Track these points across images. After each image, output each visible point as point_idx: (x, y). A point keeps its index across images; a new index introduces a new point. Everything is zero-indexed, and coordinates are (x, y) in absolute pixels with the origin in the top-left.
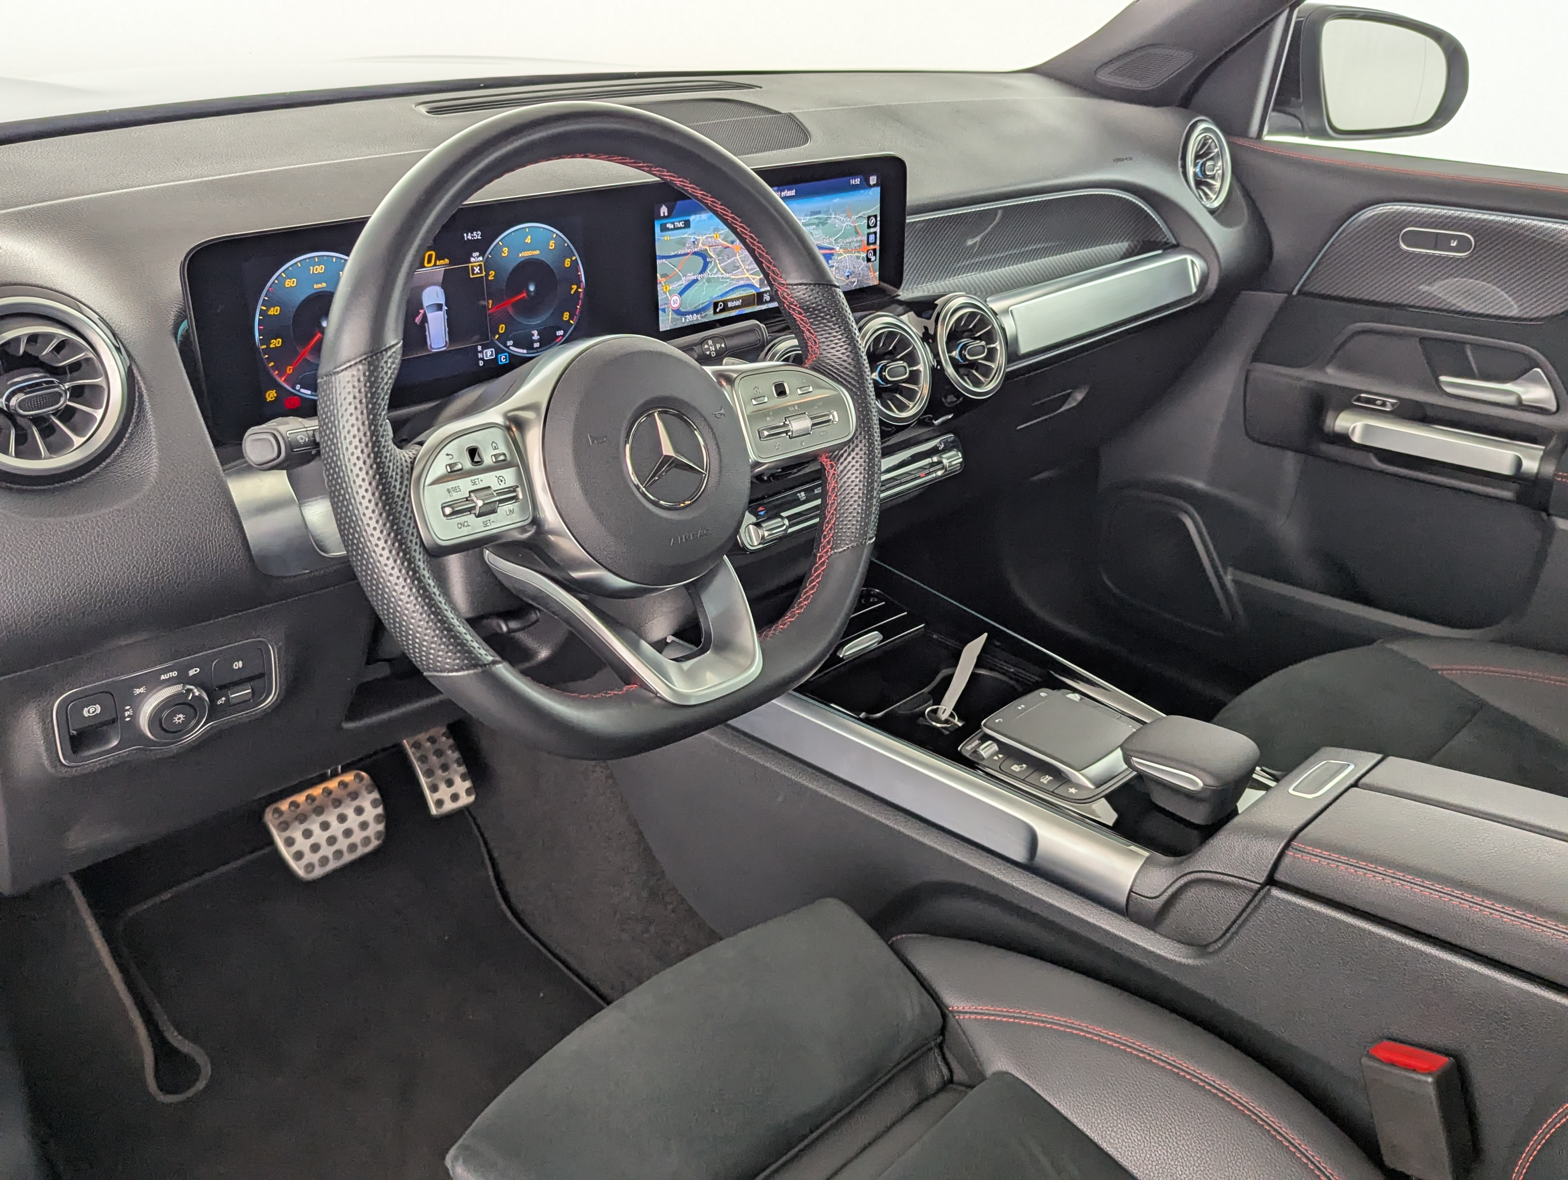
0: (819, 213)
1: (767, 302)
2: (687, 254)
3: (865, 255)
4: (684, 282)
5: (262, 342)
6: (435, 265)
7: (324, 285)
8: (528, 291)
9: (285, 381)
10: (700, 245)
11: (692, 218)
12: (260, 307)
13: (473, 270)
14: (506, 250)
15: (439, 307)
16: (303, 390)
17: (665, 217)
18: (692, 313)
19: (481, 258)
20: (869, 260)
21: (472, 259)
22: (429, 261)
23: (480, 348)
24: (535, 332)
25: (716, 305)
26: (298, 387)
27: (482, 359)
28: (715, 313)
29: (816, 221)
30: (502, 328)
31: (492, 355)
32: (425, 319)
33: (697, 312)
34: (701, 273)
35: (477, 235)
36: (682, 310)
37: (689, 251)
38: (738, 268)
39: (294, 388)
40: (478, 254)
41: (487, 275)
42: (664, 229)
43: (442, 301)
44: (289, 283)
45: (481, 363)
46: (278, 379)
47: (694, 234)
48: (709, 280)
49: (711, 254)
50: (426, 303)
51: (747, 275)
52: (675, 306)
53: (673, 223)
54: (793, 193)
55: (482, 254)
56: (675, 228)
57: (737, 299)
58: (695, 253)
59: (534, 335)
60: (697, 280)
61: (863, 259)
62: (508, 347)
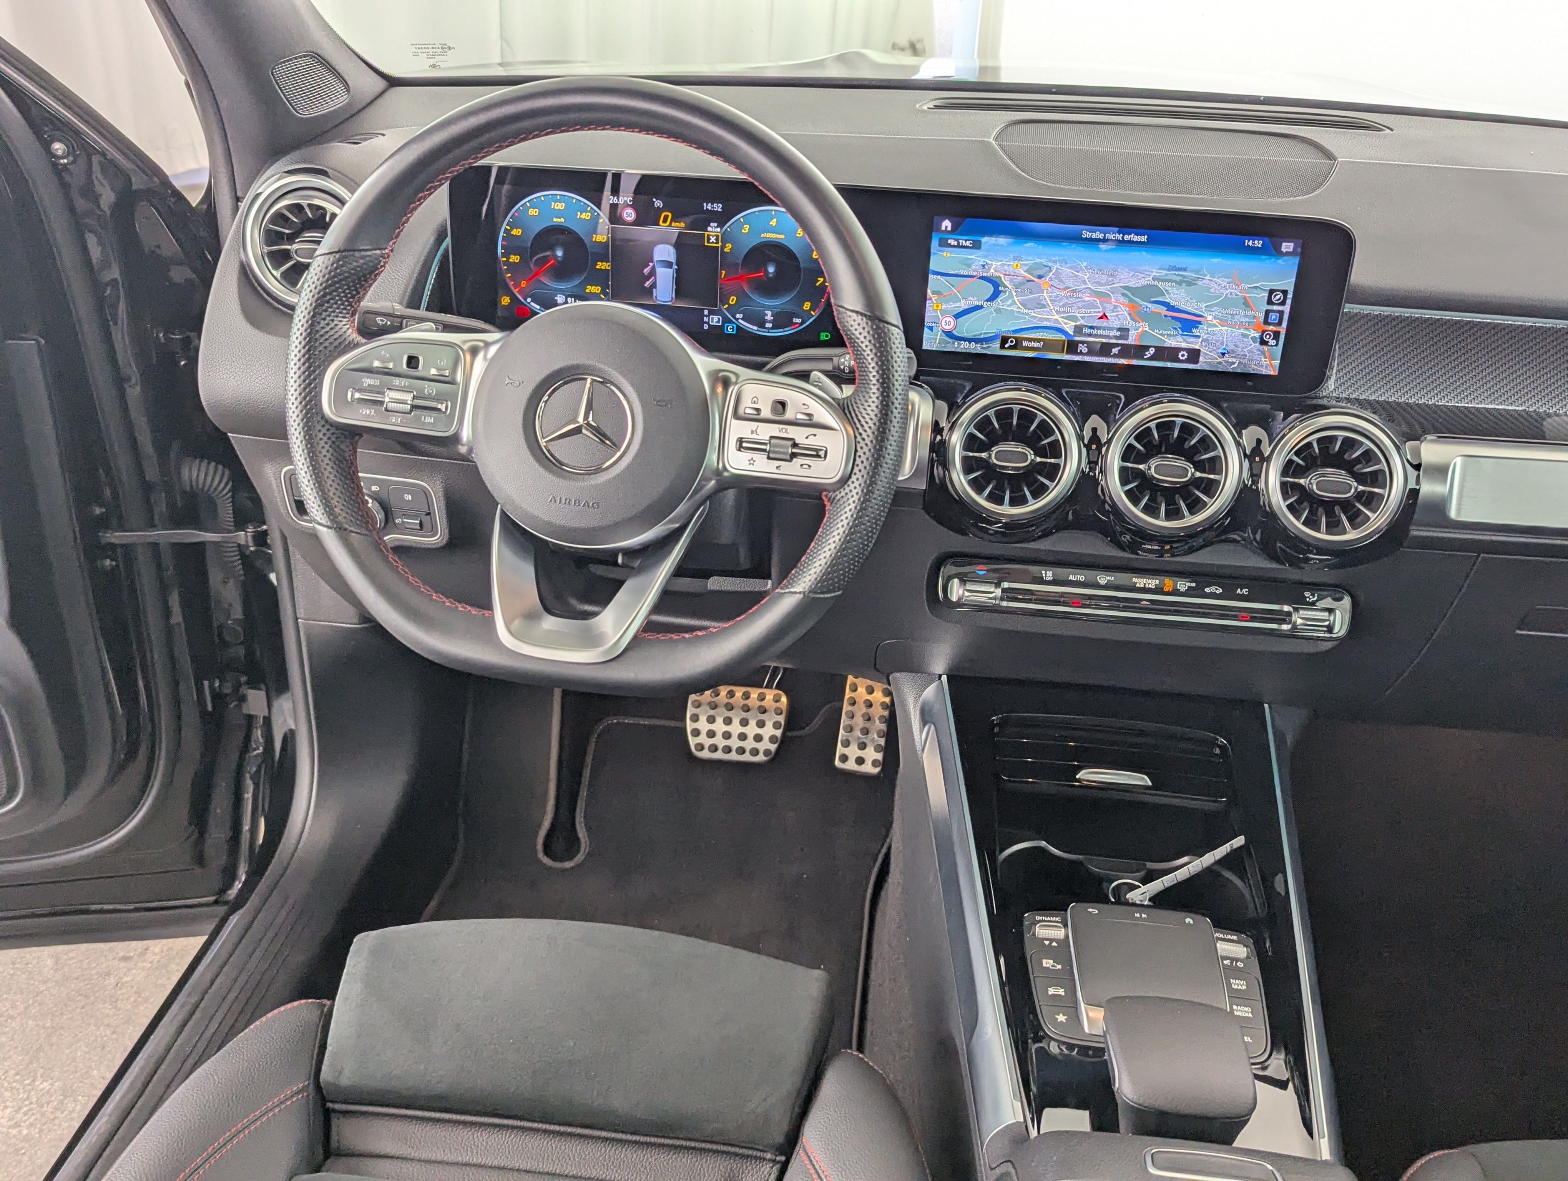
0: (1185, 270)
1: (1081, 353)
2: (972, 277)
3: (1257, 335)
4: (963, 305)
5: (503, 255)
6: (670, 225)
7: (562, 220)
8: (766, 271)
9: (518, 292)
10: (992, 270)
11: (985, 240)
12: (505, 226)
13: (709, 239)
14: (747, 227)
15: (669, 264)
16: (532, 304)
17: (946, 231)
18: (970, 340)
19: (719, 230)
20: (1263, 342)
21: (709, 229)
22: (665, 221)
23: (706, 312)
24: (769, 313)
25: (1004, 340)
26: (529, 300)
27: (708, 323)
28: (1002, 347)
29: (1178, 279)
30: (733, 300)
31: (718, 322)
32: (653, 273)
33: (977, 341)
34: (987, 300)
35: (718, 207)
36: (955, 333)
37: (974, 274)
38: (1044, 306)
39: (526, 300)
40: (716, 224)
41: (723, 247)
42: (944, 244)
43: (672, 258)
44: (533, 212)
45: (706, 327)
46: (512, 288)
47: (986, 257)
48: (998, 311)
49: (1007, 283)
50: (656, 258)
51: (1057, 317)
52: (947, 327)
53: (957, 240)
54: (1144, 238)
55: (721, 225)
56: (958, 246)
57: (1038, 340)
58: (982, 278)
59: (767, 315)
60: (981, 307)
61: (1254, 339)
62: (737, 319)
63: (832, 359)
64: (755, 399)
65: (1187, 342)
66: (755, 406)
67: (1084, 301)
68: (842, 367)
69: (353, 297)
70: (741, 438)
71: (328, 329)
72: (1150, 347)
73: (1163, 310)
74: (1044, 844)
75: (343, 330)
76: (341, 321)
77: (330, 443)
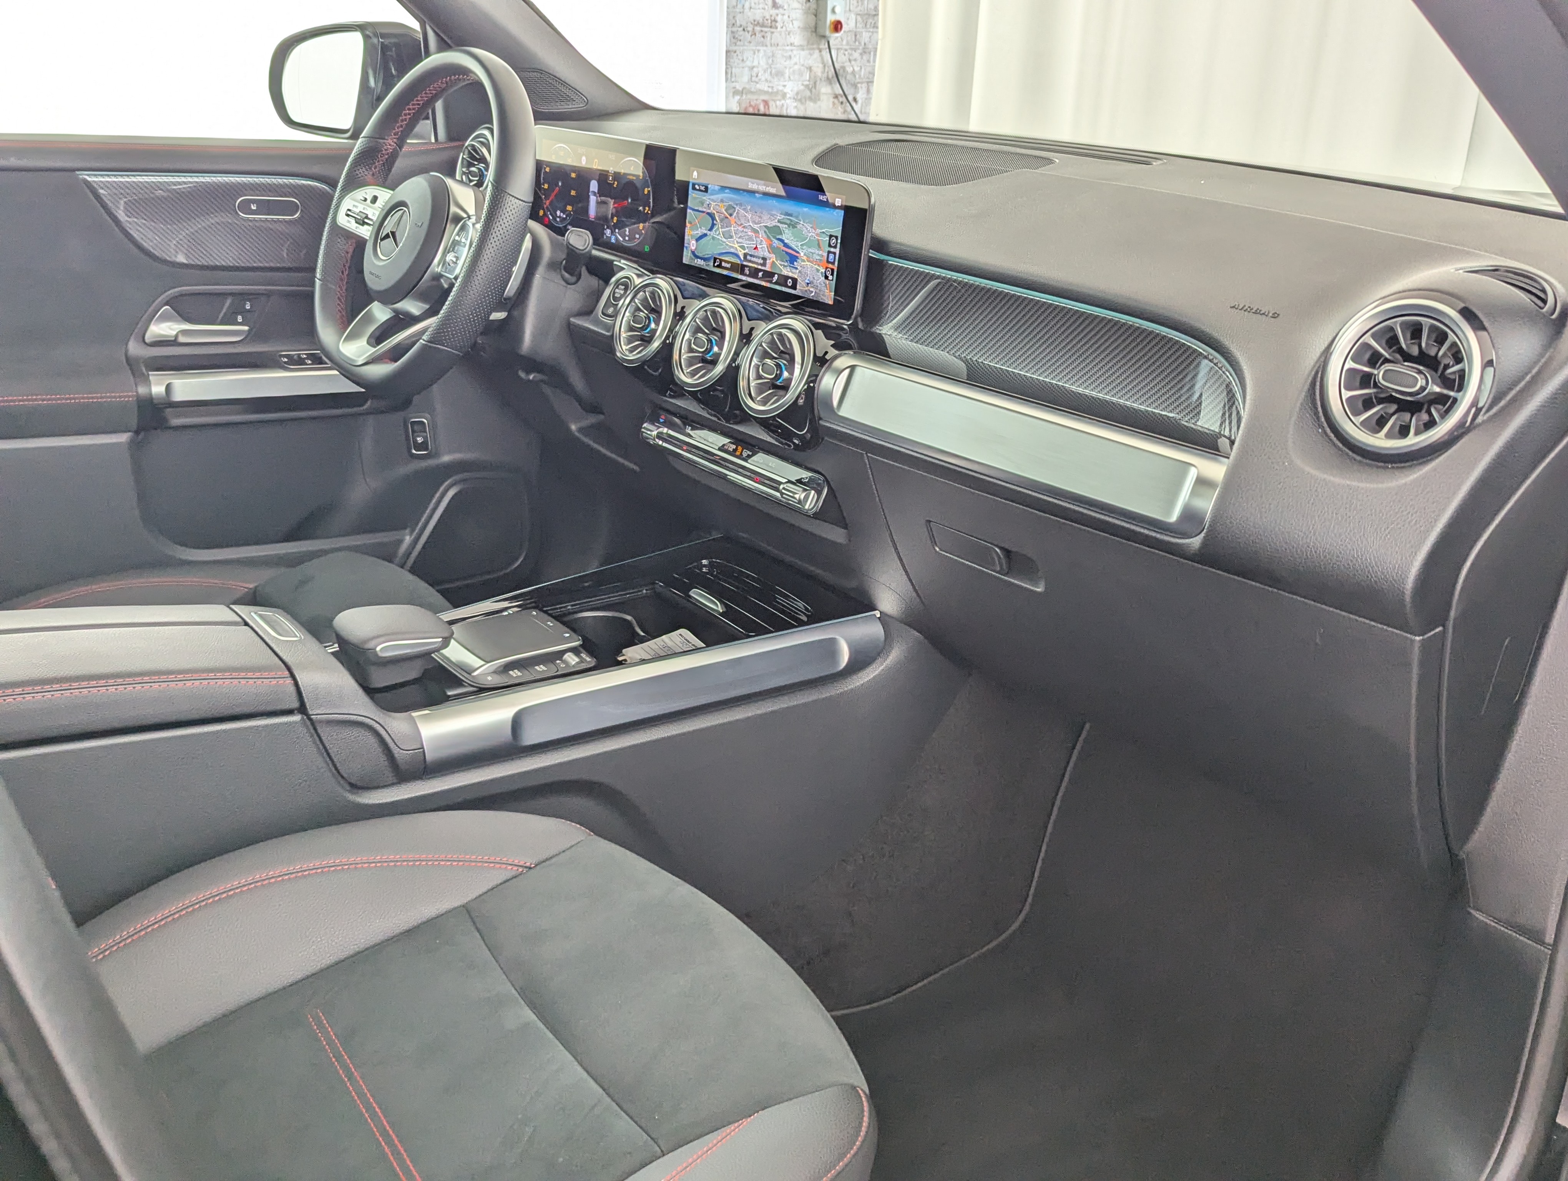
0: (790, 215)
1: (747, 275)
2: (703, 212)
3: (823, 271)
4: (700, 233)
5: (543, 184)
6: (597, 168)
8: (628, 201)
10: (711, 208)
11: (708, 185)
14: (623, 171)
15: (595, 194)
16: (550, 216)
18: (701, 258)
19: (613, 172)
20: (826, 277)
21: (610, 171)
22: (595, 165)
23: (604, 227)
24: (627, 230)
25: (715, 260)
26: (549, 213)
27: (606, 234)
28: (714, 265)
29: (788, 222)
30: (615, 219)
31: (609, 234)
32: (589, 198)
33: (704, 259)
34: (709, 230)
35: (613, 157)
36: (696, 252)
37: (705, 210)
38: (731, 237)
40: (612, 168)
42: (692, 187)
45: (605, 237)
46: (544, 205)
47: (710, 198)
48: (713, 238)
49: (717, 218)
50: (591, 189)
51: (736, 246)
52: (693, 248)
53: (698, 185)
54: (774, 190)
56: (699, 190)
57: (730, 263)
58: (708, 214)
60: (705, 235)
61: (822, 273)
65: (792, 273)
67: (748, 235)
72: (775, 273)
73: (781, 245)
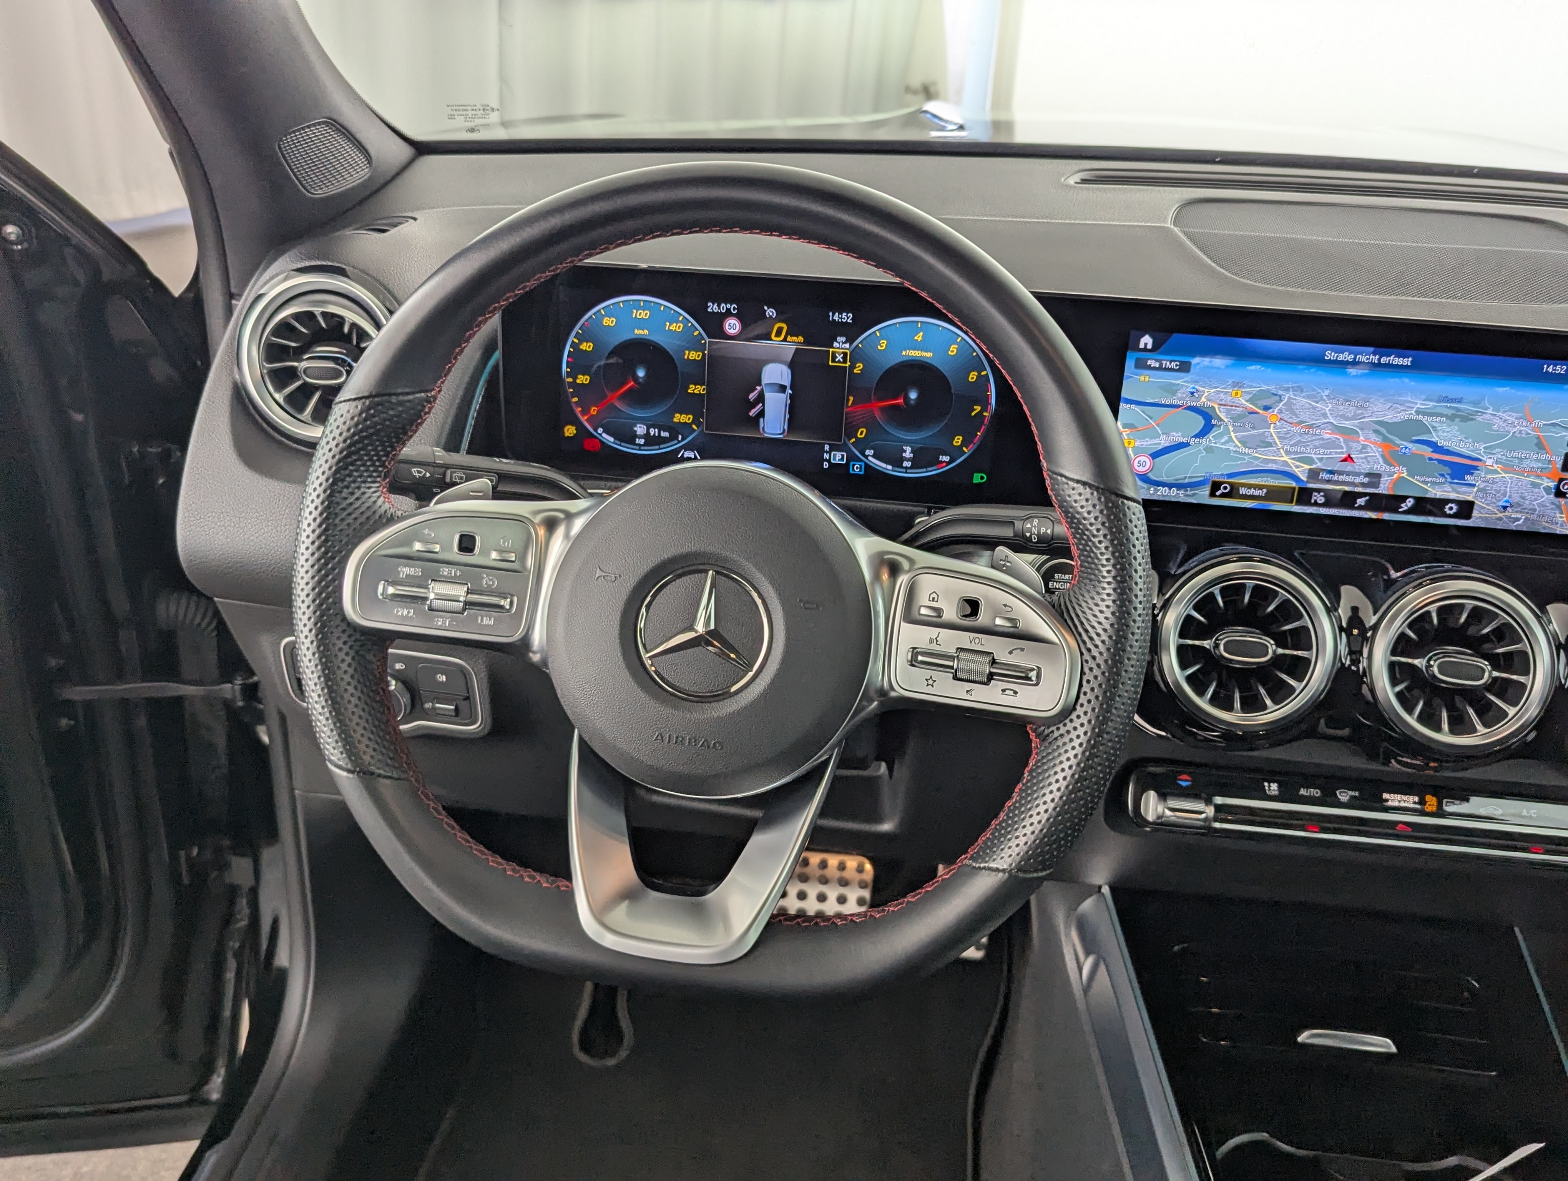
0: (1460, 401)
1: (1316, 504)
2: (1178, 406)
3: (1552, 485)
4: (1164, 442)
5: (569, 375)
6: (785, 340)
7: (646, 332)
8: (906, 398)
9: (587, 420)
10: (1203, 399)
11: (1195, 361)
12: (572, 338)
13: (834, 357)
14: (884, 343)
15: (783, 388)
16: (604, 435)
17: (1145, 350)
18: (1170, 486)
19: (847, 345)
20: (1560, 494)
21: (835, 344)
22: (778, 334)
23: (827, 448)
24: (908, 449)
25: (1216, 486)
26: (600, 430)
27: (829, 461)
28: (1213, 494)
29: (1450, 412)
30: (862, 433)
31: (842, 459)
32: (761, 398)
33: (1179, 486)
34: (1196, 436)
35: (847, 317)
36: (1151, 476)
37: (1180, 403)
38: (1270, 445)
39: (596, 431)
40: (844, 339)
41: (853, 367)
42: (1141, 365)
43: (787, 381)
44: (608, 322)
45: (826, 465)
46: (579, 415)
47: (1196, 382)
48: (1209, 450)
49: (1222, 416)
50: (765, 380)
51: (1286, 458)
52: (1141, 469)
53: (1160, 361)
54: (1407, 361)
55: (851, 340)
56: (1160, 368)
57: (1260, 487)
58: (1190, 408)
59: (905, 451)
60: (1187, 445)
61: (1547, 490)
62: (866, 457)
63: (1013, 523)
64: (934, 595)
65: (1458, 493)
66: (934, 604)
67: (1323, 439)
68: (1028, 535)
69: (387, 455)
70: (914, 648)
71: (351, 500)
72: (1408, 497)
73: (1427, 451)
74: (1265, 1136)
75: (373, 499)
76: (369, 488)
77: (352, 653)
